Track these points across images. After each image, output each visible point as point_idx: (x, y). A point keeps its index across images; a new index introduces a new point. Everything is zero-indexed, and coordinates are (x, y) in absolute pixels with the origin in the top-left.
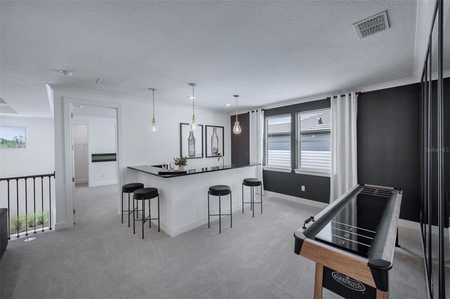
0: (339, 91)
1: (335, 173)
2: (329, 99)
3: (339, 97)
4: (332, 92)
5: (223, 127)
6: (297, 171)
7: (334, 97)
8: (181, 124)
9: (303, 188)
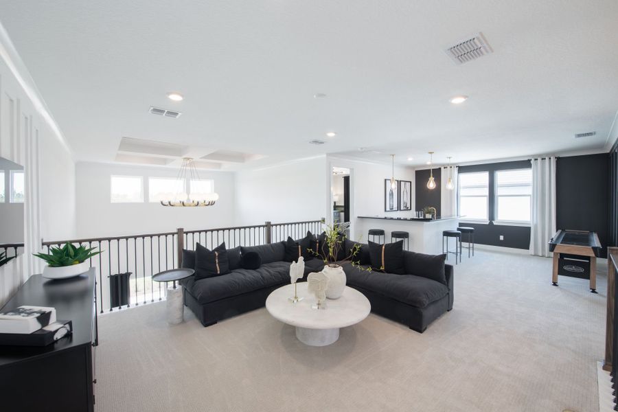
0: (539, 155)
1: (535, 222)
2: (529, 161)
3: (539, 160)
4: (533, 156)
5: (411, 182)
6: (495, 223)
7: (535, 160)
8: (386, 180)
9: (502, 238)
